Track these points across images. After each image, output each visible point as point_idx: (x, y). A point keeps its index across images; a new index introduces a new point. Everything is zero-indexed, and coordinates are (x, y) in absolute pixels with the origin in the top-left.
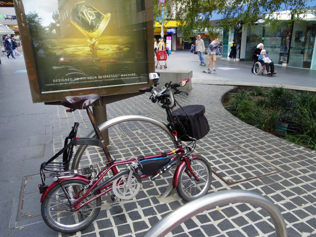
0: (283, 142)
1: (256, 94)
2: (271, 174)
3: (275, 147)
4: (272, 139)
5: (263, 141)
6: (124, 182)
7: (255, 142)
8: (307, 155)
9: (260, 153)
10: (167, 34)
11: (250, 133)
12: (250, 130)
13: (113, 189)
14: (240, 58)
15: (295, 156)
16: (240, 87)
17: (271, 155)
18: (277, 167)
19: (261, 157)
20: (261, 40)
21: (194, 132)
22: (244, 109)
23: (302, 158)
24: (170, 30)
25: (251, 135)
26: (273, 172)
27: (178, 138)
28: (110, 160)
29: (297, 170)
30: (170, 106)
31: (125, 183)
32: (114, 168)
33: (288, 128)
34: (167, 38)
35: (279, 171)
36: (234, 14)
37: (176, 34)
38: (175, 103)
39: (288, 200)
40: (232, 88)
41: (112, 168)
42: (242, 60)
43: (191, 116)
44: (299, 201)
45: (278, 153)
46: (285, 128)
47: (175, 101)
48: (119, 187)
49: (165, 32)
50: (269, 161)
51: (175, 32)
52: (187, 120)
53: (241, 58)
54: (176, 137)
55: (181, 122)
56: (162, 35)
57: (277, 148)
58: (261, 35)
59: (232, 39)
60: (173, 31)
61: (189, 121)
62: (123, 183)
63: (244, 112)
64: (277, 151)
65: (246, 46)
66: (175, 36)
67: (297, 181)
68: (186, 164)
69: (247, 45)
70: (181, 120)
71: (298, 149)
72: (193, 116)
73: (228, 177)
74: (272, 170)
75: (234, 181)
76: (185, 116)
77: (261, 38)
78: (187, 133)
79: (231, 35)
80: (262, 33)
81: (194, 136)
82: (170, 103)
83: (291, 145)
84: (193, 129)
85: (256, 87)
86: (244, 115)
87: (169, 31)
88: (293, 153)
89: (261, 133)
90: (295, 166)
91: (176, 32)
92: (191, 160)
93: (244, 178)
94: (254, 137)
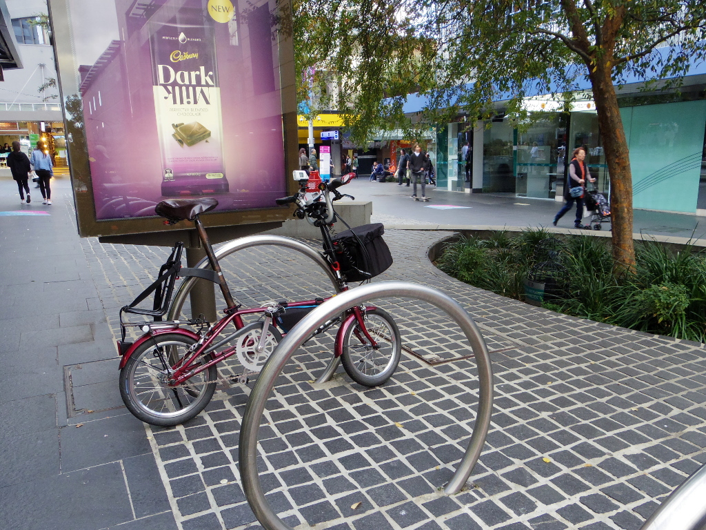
0: (532, 309)
1: (496, 244)
2: (505, 350)
3: (517, 316)
4: (514, 305)
5: (498, 308)
6: (255, 341)
7: (484, 310)
8: (570, 324)
9: (490, 325)
10: (321, 142)
11: (475, 299)
12: (476, 295)
13: (237, 352)
14: (473, 188)
15: (549, 326)
16: (465, 232)
17: (508, 327)
18: (517, 341)
19: (492, 330)
20: (511, 151)
21: (366, 263)
22: (468, 264)
23: (560, 328)
24: (328, 132)
25: (478, 301)
26: (507, 347)
27: (342, 274)
28: (232, 305)
29: (549, 343)
30: (327, 221)
31: (256, 344)
32: (237, 317)
33: (545, 291)
34: (322, 148)
35: (518, 345)
36: (450, 96)
37: (339, 142)
38: (334, 216)
39: (526, 378)
40: (451, 234)
41: (234, 319)
42: (475, 191)
43: (361, 237)
44: (543, 380)
45: (521, 324)
46: (541, 291)
47: (335, 214)
48: (246, 349)
49: (316, 138)
50: (504, 335)
51: (338, 138)
52: (354, 243)
53: (475, 186)
54: (338, 272)
55: (345, 247)
56: (311, 142)
57: (520, 316)
58: (510, 142)
59: (455, 149)
60: (333, 134)
61: (358, 246)
62: (253, 344)
63: (469, 270)
64: (519, 320)
65: (484, 164)
66: (338, 145)
67: (545, 357)
68: (356, 318)
69: (485, 161)
70: (344, 243)
71: (556, 317)
72: (365, 236)
73: (432, 356)
74: (507, 345)
75: (442, 359)
76: (351, 237)
77: (511, 147)
78: (355, 265)
79: (451, 142)
80: (512, 139)
81: (367, 269)
82: (327, 217)
83: (545, 313)
84: (365, 259)
85: (495, 231)
86: (469, 275)
87: (325, 134)
88: (546, 323)
89: (496, 298)
90: (546, 339)
91: (340, 137)
92: (364, 314)
93: (458, 356)
94: (483, 304)
